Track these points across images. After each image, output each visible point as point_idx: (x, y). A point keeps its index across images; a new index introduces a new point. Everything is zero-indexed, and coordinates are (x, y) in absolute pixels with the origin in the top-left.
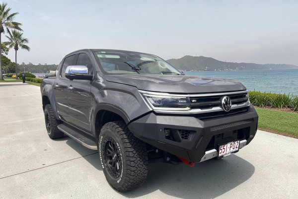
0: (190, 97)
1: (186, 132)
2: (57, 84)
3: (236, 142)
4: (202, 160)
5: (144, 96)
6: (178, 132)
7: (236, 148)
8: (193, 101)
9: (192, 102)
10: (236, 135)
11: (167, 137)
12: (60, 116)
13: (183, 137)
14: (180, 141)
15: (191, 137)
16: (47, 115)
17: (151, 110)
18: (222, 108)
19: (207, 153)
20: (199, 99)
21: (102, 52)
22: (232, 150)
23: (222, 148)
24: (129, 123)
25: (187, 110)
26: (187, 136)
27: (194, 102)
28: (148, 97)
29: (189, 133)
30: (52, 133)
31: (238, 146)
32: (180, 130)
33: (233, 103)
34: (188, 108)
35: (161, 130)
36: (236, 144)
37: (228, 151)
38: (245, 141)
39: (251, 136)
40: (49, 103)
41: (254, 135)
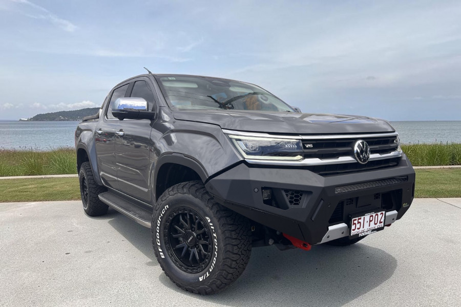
0: (303, 140)
1: (297, 193)
2: (100, 130)
3: (379, 213)
4: (324, 240)
5: (231, 139)
6: (284, 194)
7: (380, 222)
8: (308, 146)
9: (305, 148)
10: (379, 202)
11: (265, 202)
12: (104, 179)
13: (291, 202)
14: (286, 208)
15: (305, 202)
16: (84, 178)
17: (242, 159)
18: (355, 158)
19: (331, 228)
20: (317, 144)
21: (170, 78)
22: (373, 226)
23: (356, 222)
24: (207, 180)
25: (298, 160)
26: (298, 200)
27: (309, 148)
28: (237, 140)
29: (301, 195)
30: (89, 207)
31: (382, 220)
32: (286, 191)
33: (373, 152)
34: (299, 157)
35: (256, 190)
36: (380, 216)
37: (366, 227)
38: (395, 212)
39: (404, 205)
40: (87, 160)
41: (410, 203)
